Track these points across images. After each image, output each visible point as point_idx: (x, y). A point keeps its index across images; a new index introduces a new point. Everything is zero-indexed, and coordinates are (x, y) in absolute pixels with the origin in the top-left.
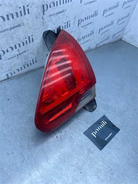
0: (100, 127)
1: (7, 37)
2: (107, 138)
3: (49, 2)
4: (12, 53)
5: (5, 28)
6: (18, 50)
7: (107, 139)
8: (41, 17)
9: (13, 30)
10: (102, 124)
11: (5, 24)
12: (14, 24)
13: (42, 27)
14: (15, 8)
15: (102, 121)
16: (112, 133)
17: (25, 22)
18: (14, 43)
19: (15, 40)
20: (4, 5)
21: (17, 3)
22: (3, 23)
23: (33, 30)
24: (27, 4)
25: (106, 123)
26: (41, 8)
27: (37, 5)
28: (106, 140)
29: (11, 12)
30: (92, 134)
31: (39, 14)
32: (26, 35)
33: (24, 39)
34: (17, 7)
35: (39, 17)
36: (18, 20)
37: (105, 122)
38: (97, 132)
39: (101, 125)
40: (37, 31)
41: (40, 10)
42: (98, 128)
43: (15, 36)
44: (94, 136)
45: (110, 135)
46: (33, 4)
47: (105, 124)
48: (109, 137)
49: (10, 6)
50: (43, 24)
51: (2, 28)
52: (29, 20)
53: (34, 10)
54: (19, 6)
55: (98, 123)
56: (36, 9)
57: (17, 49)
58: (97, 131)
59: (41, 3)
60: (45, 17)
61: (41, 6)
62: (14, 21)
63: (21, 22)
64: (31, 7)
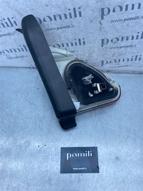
0: (81, 154)
1: (54, 35)
2: (77, 169)
3: (112, 6)
5: (51, 27)
6: (66, 49)
8: (98, 22)
9: (60, 30)
11: (51, 24)
12: (62, 25)
13: (98, 32)
14: (63, 10)
15: (89, 151)
16: (86, 168)
17: (75, 24)
18: (61, 41)
19: (63, 39)
20: (51, 6)
21: (66, 5)
22: (49, 22)
23: (85, 33)
24: (78, 6)
25: (91, 155)
26: (100, 12)
27: (93, 8)
28: (74, 169)
29: (58, 13)
31: (96, 18)
32: (76, 36)
33: (72, 40)
34: (66, 8)
35: (95, 21)
36: (67, 22)
37: (91, 154)
40: (90, 35)
41: (98, 14)
43: (63, 35)
44: (68, 157)
45: (84, 169)
46: (88, 6)
47: (89, 156)
48: (79, 169)
49: (58, 8)
50: (101, 29)
51: (49, 26)
52: (80, 23)
53: (87, 13)
54: (68, 8)
56: (91, 12)
59: (100, 6)
60: (103, 22)
61: (98, 10)
62: (62, 22)
63: (70, 23)
64: (84, 10)
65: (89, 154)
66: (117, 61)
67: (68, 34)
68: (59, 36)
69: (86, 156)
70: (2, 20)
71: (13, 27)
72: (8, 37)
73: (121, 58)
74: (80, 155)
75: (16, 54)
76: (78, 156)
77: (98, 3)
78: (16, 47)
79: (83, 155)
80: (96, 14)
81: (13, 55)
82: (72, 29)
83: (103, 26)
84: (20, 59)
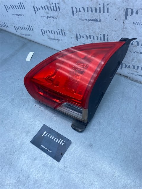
0: (55, 139)
1: (85, 25)
2: (44, 147)
3: (135, 8)
4: (86, 41)
5: (84, 18)
7: (43, 146)
8: (122, 21)
9: (90, 22)
10: (59, 141)
11: (84, 15)
12: (92, 18)
13: (120, 31)
14: (95, 4)
15: (62, 140)
16: (51, 152)
17: (102, 19)
18: (89, 33)
19: (91, 31)
22: (83, 13)
23: (110, 30)
24: (107, 3)
25: (62, 145)
26: (124, 11)
27: (118, 7)
28: (42, 145)
29: (91, 6)
30: (45, 132)
31: (120, 17)
32: (101, 31)
33: (98, 34)
34: (97, 3)
35: (119, 20)
36: (96, 15)
37: (63, 143)
38: (48, 136)
39: (57, 140)
40: (114, 33)
41: (122, 13)
43: (91, 28)
44: (44, 134)
45: (49, 151)
46: (115, 4)
47: (60, 144)
48: (46, 148)
50: (123, 28)
51: (82, 17)
52: (106, 18)
53: (113, 11)
54: (99, 3)
55: (59, 136)
56: (117, 11)
57: (91, 40)
58: (50, 136)
59: (124, 5)
60: (126, 22)
61: (123, 9)
62: (92, 15)
63: (98, 17)
64: (111, 7)
65: (61, 143)
66: (136, 68)
67: (96, 27)
68: (88, 27)
69: (58, 143)
70: (51, 4)
71: (57, 12)
72: (52, 19)
73: (139, 66)
74: (54, 138)
75: (54, 36)
76: (52, 139)
77: (123, 3)
78: (55, 30)
79: (56, 140)
80: (121, 13)
81: (52, 36)
82: (99, 23)
83: (126, 26)
84: (56, 41)
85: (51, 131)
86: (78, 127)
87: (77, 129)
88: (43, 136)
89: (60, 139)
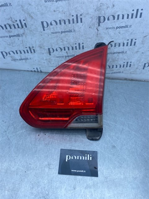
0: (81, 157)
1: (58, 38)
2: (76, 171)
3: (107, 15)
4: (61, 53)
5: (56, 31)
6: (67, 53)
7: (74, 171)
8: (95, 28)
9: (63, 34)
10: (86, 157)
11: (56, 28)
12: (66, 29)
13: (95, 37)
14: (68, 16)
15: (88, 155)
16: (85, 171)
17: (76, 29)
18: (64, 45)
19: (65, 43)
20: (58, 12)
21: (71, 12)
22: (55, 26)
23: (85, 38)
24: (80, 13)
25: (91, 159)
26: (97, 19)
27: (91, 16)
28: (72, 171)
29: (63, 18)
30: (67, 156)
31: (93, 24)
32: (76, 41)
33: (73, 44)
34: (70, 14)
35: (93, 27)
36: (70, 26)
37: (91, 157)
38: (72, 158)
39: (84, 157)
40: (89, 40)
41: (96, 21)
42: (78, 157)
43: (65, 39)
44: (67, 159)
45: (82, 171)
46: (88, 14)
48: (78, 171)
49: (64, 14)
50: (97, 35)
51: (54, 30)
52: (81, 28)
53: (87, 20)
54: (72, 14)
55: (83, 153)
56: (90, 19)
57: (66, 51)
58: (74, 157)
59: (97, 14)
60: (100, 28)
61: (96, 17)
62: (66, 27)
63: (72, 28)
64: (85, 16)
65: (89, 158)
67: (70, 38)
68: (62, 39)
69: (86, 159)
70: (15, 21)
71: (23, 29)
72: (16, 38)
74: (79, 158)
75: (21, 56)
76: (78, 159)
77: (96, 11)
78: (22, 49)
79: (82, 158)
80: (94, 21)
81: (17, 56)
82: (74, 33)
83: (99, 32)
84: (24, 61)
85: (72, 152)
86: (94, 136)
87: (94, 138)
88: (67, 161)
89: (86, 155)
